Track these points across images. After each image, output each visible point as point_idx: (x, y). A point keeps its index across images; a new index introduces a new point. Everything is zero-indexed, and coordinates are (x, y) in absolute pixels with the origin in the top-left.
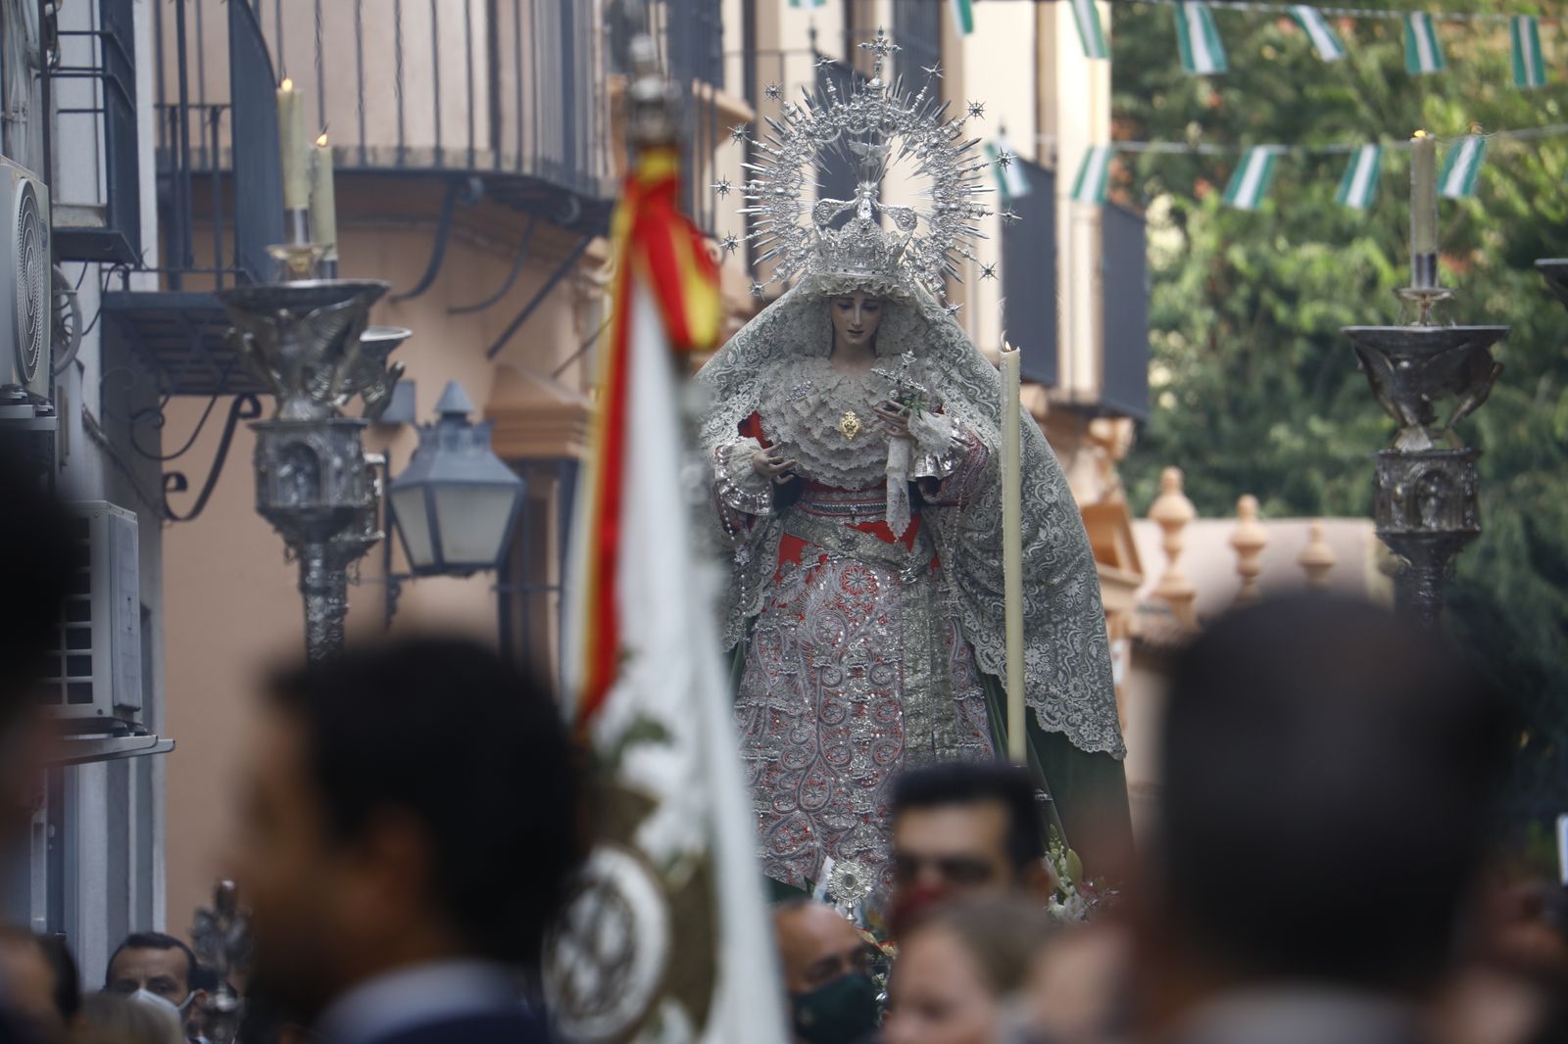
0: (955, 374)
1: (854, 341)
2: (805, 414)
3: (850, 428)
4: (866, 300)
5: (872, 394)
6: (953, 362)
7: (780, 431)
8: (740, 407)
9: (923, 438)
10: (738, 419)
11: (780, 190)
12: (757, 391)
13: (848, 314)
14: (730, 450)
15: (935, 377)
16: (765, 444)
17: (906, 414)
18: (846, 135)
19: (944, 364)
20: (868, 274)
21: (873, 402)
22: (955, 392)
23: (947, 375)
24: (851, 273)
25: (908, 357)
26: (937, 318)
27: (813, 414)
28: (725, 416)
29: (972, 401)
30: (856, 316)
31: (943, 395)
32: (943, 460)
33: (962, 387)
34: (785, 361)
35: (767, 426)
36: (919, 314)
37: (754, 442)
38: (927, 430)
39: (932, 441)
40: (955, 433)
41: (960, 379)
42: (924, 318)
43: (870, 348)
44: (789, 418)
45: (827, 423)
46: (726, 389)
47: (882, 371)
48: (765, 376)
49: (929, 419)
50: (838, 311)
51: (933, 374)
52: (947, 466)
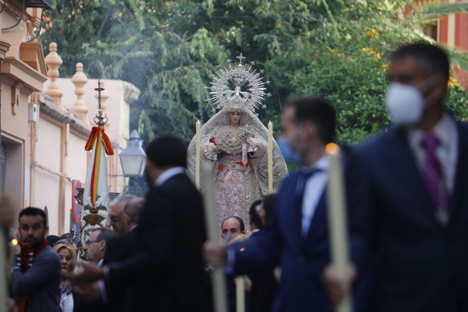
0: (257, 129)
1: (235, 122)
2: (224, 138)
3: (234, 141)
4: (238, 113)
5: (239, 133)
6: (257, 126)
7: (218, 142)
8: (210, 136)
9: (250, 143)
10: (209, 139)
11: (219, 88)
12: (214, 133)
13: (234, 116)
14: (207, 146)
15: (253, 130)
16: (216, 144)
17: (246, 138)
18: (233, 77)
19: (255, 127)
20: (238, 107)
21: (239, 135)
22: (257, 133)
23: (255, 129)
24: (234, 107)
25: (247, 125)
26: (253, 117)
27: (226, 138)
28: (206, 138)
29: (261, 135)
30: (235, 116)
31: (254, 134)
32: (255, 148)
33: (259, 132)
34: (219, 126)
35: (216, 140)
36: (249, 116)
37: (213, 144)
38: (251, 141)
39: (252, 144)
40: (257, 142)
41: (258, 130)
42: (250, 117)
43: (239, 124)
44: (220, 139)
45: (229, 140)
46: (207, 132)
47: (241, 128)
48: (215, 129)
49: (252, 139)
50: (231, 115)
51: (252, 129)
52: (255, 149)
